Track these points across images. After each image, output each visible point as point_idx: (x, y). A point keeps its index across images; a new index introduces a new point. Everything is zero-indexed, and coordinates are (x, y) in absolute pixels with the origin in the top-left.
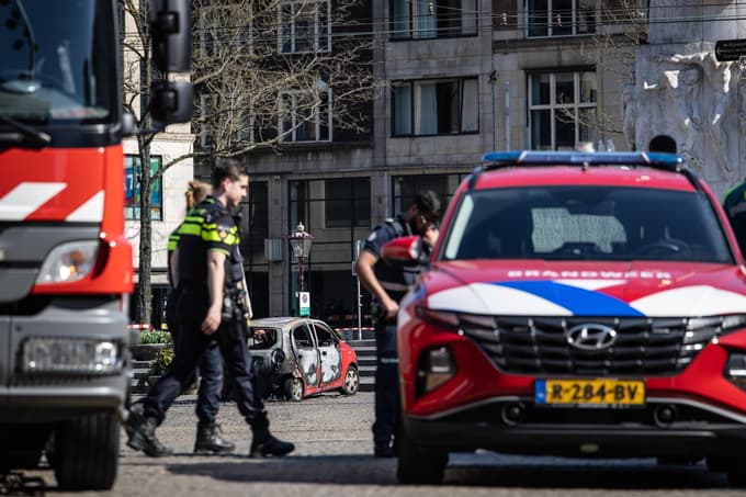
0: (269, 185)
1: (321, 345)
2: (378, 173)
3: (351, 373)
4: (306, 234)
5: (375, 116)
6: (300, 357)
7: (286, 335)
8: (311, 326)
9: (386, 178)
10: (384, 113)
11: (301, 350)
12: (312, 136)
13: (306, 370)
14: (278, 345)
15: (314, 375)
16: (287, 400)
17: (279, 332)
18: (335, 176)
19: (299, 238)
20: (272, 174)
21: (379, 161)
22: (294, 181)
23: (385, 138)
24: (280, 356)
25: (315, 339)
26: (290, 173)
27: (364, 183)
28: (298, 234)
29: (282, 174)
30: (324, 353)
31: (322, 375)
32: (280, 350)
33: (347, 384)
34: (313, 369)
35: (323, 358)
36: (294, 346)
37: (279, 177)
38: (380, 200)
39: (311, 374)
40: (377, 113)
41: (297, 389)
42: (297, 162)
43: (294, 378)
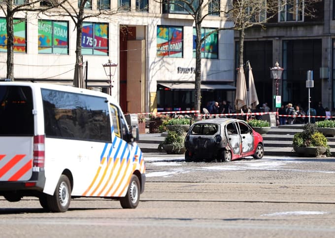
0: (273, 42)
1: (242, 133)
2: (325, 37)
3: (260, 147)
4: (279, 68)
5: (325, 10)
6: (230, 139)
7: (223, 128)
8: (236, 123)
9: (329, 39)
10: (330, 8)
11: (230, 136)
12: (294, 18)
13: (233, 146)
14: (218, 133)
15: (238, 149)
16: (222, 162)
17: (219, 126)
18: (305, 38)
19: (276, 70)
20: (274, 37)
21: (326, 31)
22: (285, 40)
23: (329, 20)
24: (219, 138)
25: (239, 130)
26: (283, 37)
27: (319, 42)
28: (275, 68)
29: (280, 37)
30: (244, 137)
31: (242, 149)
32: (219, 136)
33: (258, 153)
34: (237, 145)
35: (243, 139)
36: (227, 134)
37: (278, 38)
38: (326, 50)
39: (236, 148)
40: (326, 8)
41: (228, 156)
42: (287, 31)
43: (226, 150)
